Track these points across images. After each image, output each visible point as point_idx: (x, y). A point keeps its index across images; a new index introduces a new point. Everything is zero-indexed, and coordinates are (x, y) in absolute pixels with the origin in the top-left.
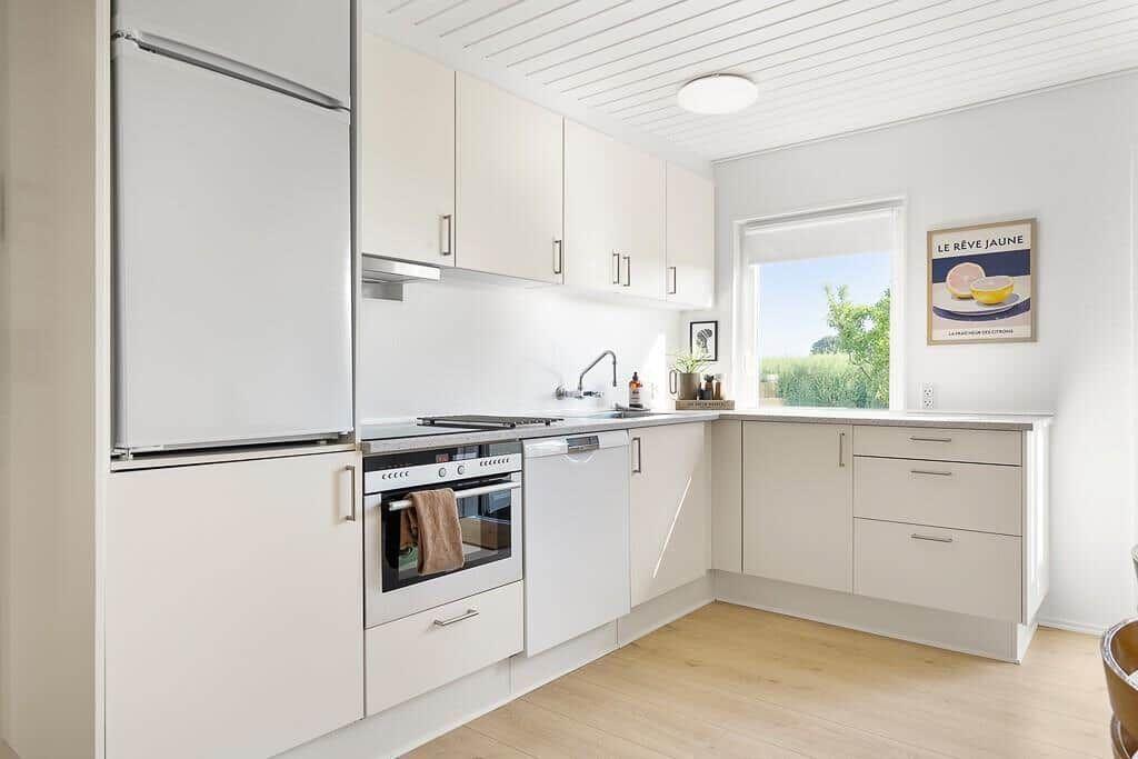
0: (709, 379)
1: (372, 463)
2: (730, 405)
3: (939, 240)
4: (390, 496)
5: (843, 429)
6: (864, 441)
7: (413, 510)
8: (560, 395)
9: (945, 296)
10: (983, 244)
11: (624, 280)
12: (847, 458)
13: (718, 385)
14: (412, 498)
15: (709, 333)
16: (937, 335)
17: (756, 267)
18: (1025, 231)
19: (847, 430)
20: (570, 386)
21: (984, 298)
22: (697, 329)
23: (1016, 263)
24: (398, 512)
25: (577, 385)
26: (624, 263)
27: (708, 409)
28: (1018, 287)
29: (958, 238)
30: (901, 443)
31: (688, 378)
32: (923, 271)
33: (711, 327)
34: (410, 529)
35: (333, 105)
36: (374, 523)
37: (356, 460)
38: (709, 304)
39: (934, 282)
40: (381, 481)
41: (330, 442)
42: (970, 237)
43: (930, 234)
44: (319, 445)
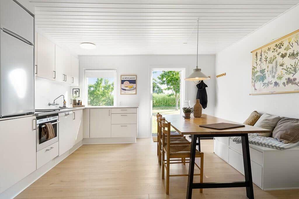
0: (79, 101)
1: (38, 118)
2: (83, 106)
3: (122, 77)
4: (41, 125)
6: (113, 111)
7: (46, 127)
8: (49, 105)
9: (123, 86)
10: (129, 78)
11: (65, 80)
12: (110, 114)
13: (81, 102)
14: (45, 125)
15: (77, 91)
16: (122, 93)
17: (88, 78)
18: (135, 77)
19: (110, 109)
21: (129, 87)
22: (74, 90)
23: (133, 82)
24: (43, 127)
25: (53, 102)
26: (65, 76)
27: (80, 107)
28: (134, 85)
29: (125, 77)
30: (119, 111)
31: (75, 101)
32: (120, 82)
33: (78, 90)
34: (44, 131)
36: (38, 130)
37: (35, 117)
38: (78, 85)
39: (122, 84)
40: (39, 122)
42: (127, 77)
43: (121, 76)
44: (26, 115)
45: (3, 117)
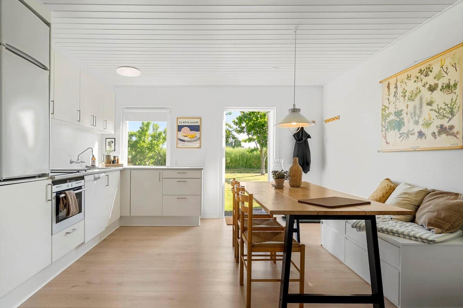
0: (115, 157)
1: (55, 183)
2: (122, 165)
3: (180, 120)
4: (59, 193)
5: (160, 171)
6: (166, 174)
7: (65, 197)
8: (71, 162)
9: (181, 135)
10: (190, 122)
11: (94, 125)
12: (161, 179)
13: (118, 159)
14: (65, 193)
15: (113, 142)
16: (179, 146)
17: (128, 122)
18: (198, 120)
19: (161, 171)
20: (75, 159)
21: (190, 137)
22: (108, 140)
23: (196, 128)
24: (62, 197)
25: (77, 159)
26: (95, 118)
27: (115, 166)
28: (197, 134)
29: (184, 120)
30: (175, 174)
31: (108, 157)
32: (176, 128)
33: (113, 140)
34: (63, 203)
35: (45, 68)
36: (54, 201)
37: (50, 181)
38: (113, 133)
39: (178, 131)
40: (57, 188)
41: (39, 176)
42: (187, 120)
43: (177, 118)
44: (36, 178)
45: (4, 180)
